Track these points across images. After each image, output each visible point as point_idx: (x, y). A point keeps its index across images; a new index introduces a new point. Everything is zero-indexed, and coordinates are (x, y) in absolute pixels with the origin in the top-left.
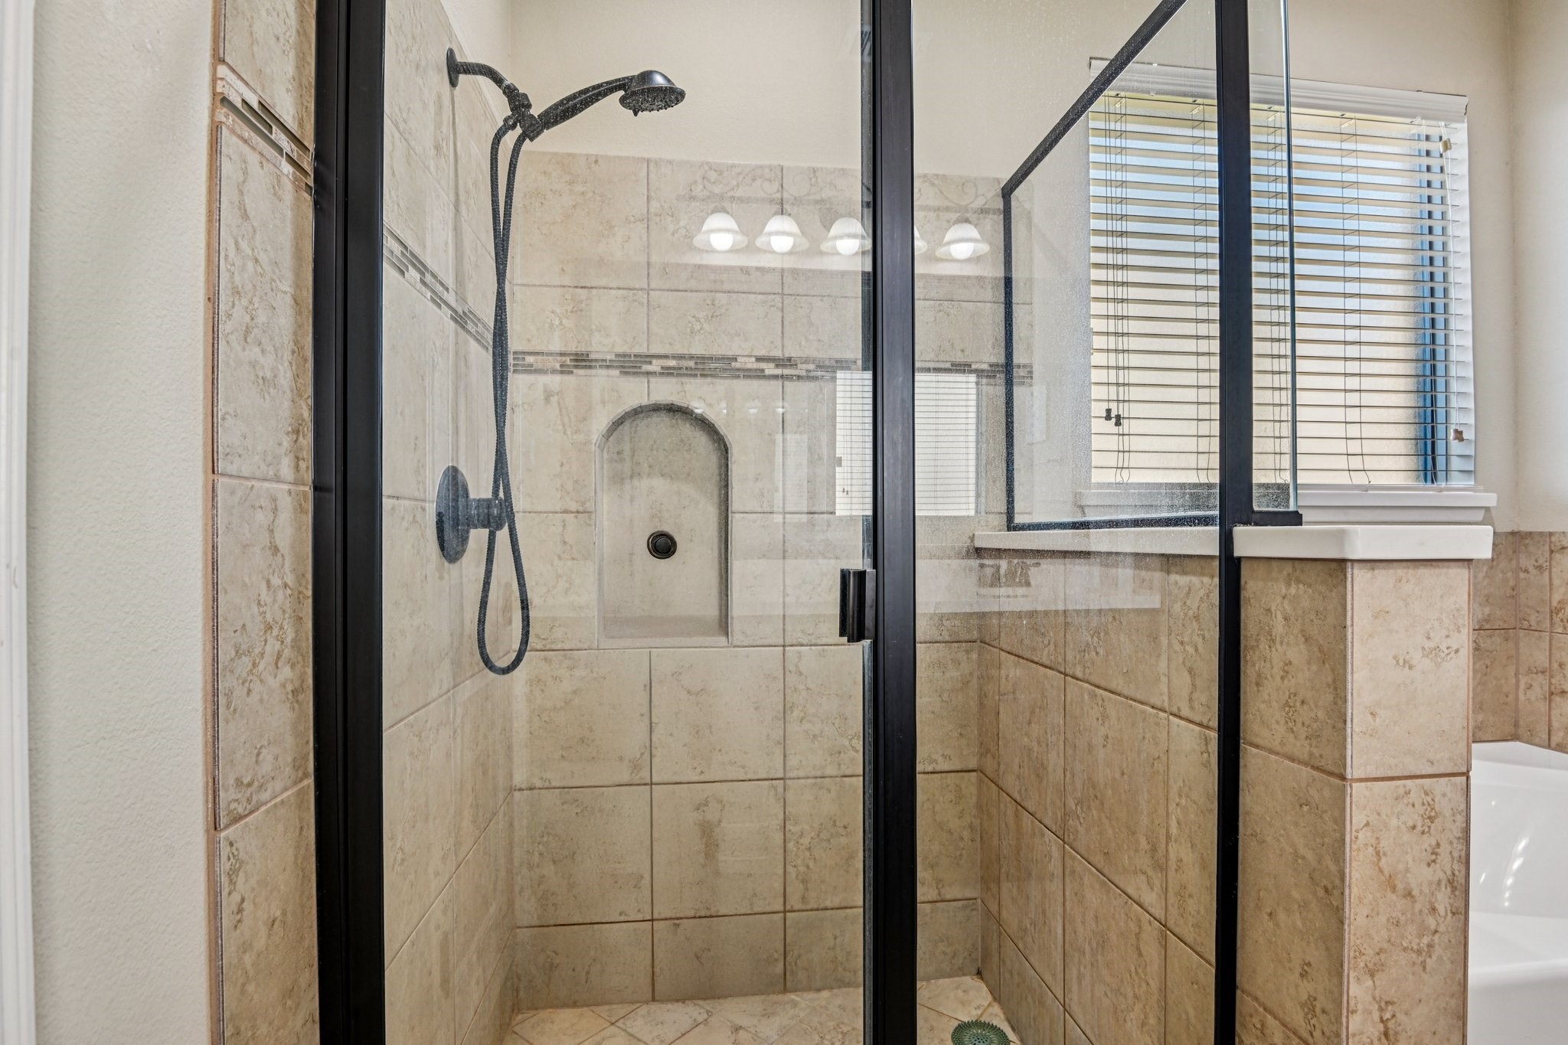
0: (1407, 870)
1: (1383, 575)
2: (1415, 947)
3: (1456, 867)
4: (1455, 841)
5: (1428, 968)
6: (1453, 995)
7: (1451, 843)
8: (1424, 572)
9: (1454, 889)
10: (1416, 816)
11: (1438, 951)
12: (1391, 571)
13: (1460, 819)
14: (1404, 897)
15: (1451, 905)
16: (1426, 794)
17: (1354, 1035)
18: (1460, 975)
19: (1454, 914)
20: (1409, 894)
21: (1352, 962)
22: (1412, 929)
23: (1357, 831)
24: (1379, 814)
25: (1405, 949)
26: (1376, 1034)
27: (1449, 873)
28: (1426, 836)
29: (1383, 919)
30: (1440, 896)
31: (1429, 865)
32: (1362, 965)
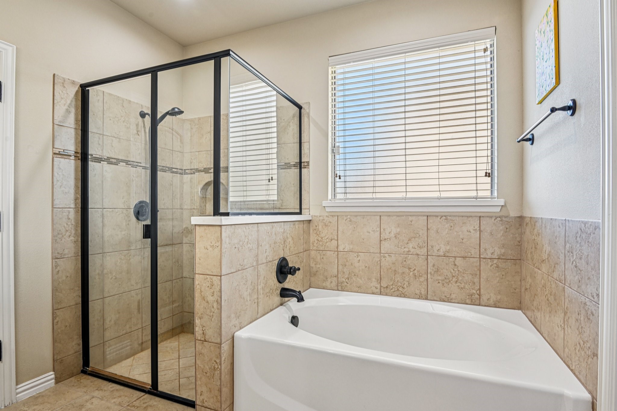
0: (207, 296)
1: (202, 228)
2: (209, 315)
3: (218, 298)
4: (218, 292)
5: (212, 321)
6: (218, 329)
7: (217, 292)
8: (210, 228)
9: (218, 303)
10: (209, 284)
11: (214, 317)
12: (204, 227)
13: (219, 287)
14: (207, 302)
15: (217, 307)
16: (211, 279)
17: (197, 332)
18: (219, 324)
19: (218, 309)
20: (208, 302)
21: (196, 315)
22: (208, 311)
23: (197, 285)
24: (201, 282)
25: (207, 315)
26: (201, 333)
27: (216, 299)
28: (211, 289)
29: (202, 307)
30: (215, 304)
31: (212, 296)
32: (198, 316)
